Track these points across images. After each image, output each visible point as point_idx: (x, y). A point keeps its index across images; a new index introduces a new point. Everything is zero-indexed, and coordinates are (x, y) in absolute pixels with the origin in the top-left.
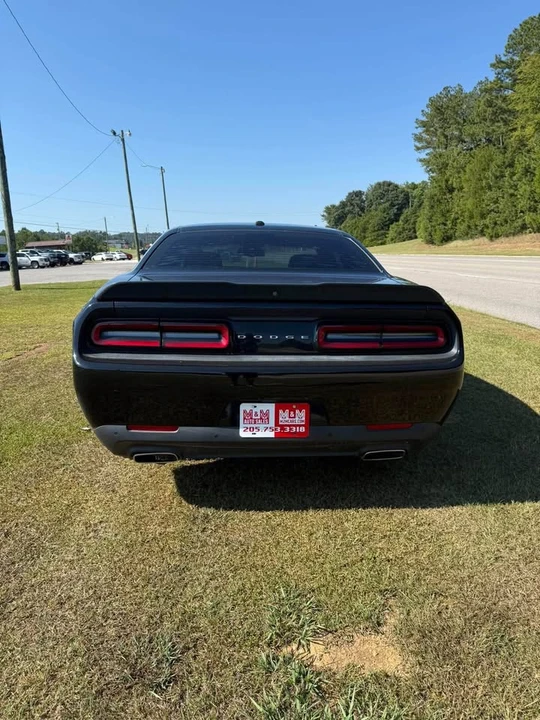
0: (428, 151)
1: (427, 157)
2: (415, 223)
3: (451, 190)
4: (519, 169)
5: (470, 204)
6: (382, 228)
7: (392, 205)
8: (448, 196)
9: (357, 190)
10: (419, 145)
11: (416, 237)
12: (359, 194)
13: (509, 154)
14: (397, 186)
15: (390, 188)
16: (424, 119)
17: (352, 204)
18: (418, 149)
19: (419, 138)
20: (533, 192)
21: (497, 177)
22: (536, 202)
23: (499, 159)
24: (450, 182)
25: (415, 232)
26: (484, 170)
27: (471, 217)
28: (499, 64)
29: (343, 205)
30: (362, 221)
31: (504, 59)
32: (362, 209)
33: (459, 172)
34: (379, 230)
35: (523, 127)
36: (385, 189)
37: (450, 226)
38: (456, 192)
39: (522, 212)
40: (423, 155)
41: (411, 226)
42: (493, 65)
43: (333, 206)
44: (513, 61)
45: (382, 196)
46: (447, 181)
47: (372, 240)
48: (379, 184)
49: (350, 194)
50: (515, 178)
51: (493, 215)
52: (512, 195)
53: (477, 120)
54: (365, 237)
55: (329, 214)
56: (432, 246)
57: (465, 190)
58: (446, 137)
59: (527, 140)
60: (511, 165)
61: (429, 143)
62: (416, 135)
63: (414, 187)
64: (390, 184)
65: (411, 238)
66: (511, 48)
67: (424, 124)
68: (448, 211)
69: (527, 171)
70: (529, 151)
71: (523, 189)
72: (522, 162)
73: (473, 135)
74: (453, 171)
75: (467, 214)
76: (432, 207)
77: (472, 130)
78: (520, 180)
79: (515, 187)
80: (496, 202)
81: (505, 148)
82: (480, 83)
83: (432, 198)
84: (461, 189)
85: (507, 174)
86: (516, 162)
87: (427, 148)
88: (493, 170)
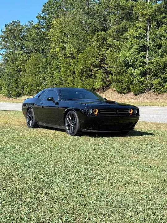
0: (5, 50)
1: (4, 53)
3: (20, 71)
4: (54, 66)
5: (30, 79)
8: (18, 74)
13: (48, 58)
16: (3, 34)
20: (61, 76)
21: (43, 68)
22: (62, 81)
23: (44, 60)
24: (19, 67)
26: (36, 64)
27: (32, 85)
28: (39, 17)
31: (42, 15)
33: (23, 63)
35: (54, 48)
37: (20, 89)
38: (22, 72)
39: (56, 84)
42: (37, 17)
44: (46, 18)
46: (17, 66)
50: (52, 69)
51: (43, 85)
52: (51, 77)
53: (30, 39)
56: (11, 99)
57: (28, 72)
58: (14, 45)
59: (57, 53)
60: (50, 63)
61: (5, 46)
66: (44, 11)
67: (2, 37)
68: (18, 82)
69: (57, 67)
70: (57, 58)
71: (56, 75)
72: (55, 63)
73: (29, 47)
74: (20, 62)
75: (29, 84)
76: (10, 79)
77: (29, 44)
78: (54, 70)
79: (53, 74)
80: (44, 79)
81: (46, 55)
82: (30, 22)
83: (9, 74)
84: (25, 71)
85: (48, 67)
86: (52, 62)
87: (3, 48)
88: (41, 64)
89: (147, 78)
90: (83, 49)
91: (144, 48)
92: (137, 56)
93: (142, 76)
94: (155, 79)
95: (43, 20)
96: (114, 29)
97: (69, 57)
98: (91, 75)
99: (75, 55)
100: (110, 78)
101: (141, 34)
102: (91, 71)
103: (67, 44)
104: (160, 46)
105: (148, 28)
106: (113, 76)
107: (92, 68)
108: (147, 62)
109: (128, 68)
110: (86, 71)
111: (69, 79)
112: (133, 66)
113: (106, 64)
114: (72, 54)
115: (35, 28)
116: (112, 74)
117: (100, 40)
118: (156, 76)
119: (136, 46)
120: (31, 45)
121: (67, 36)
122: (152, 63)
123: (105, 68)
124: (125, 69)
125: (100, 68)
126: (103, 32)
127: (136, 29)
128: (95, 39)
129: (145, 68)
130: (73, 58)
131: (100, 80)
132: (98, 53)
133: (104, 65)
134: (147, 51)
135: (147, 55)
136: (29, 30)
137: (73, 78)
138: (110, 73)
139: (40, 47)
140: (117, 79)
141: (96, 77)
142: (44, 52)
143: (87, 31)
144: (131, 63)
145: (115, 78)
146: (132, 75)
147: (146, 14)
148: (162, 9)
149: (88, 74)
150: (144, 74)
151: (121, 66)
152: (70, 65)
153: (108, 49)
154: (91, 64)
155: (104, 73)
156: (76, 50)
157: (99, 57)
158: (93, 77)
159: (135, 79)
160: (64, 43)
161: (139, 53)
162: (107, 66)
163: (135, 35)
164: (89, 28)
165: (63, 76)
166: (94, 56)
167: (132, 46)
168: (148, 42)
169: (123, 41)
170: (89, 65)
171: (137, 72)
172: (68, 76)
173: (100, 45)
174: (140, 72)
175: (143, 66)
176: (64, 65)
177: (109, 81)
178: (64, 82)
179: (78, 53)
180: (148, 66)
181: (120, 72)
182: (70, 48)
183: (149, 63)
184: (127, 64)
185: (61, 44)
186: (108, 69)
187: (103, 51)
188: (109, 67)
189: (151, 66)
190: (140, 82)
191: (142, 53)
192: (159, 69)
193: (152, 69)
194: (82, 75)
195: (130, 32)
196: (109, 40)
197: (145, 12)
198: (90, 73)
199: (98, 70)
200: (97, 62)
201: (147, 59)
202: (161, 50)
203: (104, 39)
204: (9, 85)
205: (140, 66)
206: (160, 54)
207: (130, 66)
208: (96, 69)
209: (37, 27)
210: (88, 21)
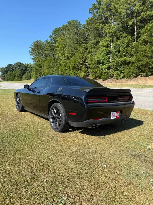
0: (33, 56)
1: (33, 57)
2: (30, 75)
3: (41, 67)
4: (59, 64)
5: (47, 71)
6: (20, 76)
7: (22, 69)
8: (40, 69)
9: (11, 64)
10: (31, 54)
11: (31, 79)
12: (11, 65)
13: (56, 60)
14: (23, 64)
15: (21, 64)
16: (32, 47)
17: (9, 68)
18: (31, 55)
19: (31, 52)
20: (62, 70)
21: (53, 65)
23: (53, 61)
24: (41, 65)
25: (31, 77)
26: (50, 63)
29: (6, 68)
30: (14, 73)
31: (52, 36)
32: (13, 70)
33: (43, 63)
34: (19, 76)
35: (59, 54)
36: (19, 65)
38: (42, 68)
40: (32, 57)
41: (29, 76)
42: (50, 37)
43: (3, 68)
44: (54, 37)
45: (19, 66)
46: (40, 65)
47: (18, 79)
48: (17, 63)
49: (8, 65)
50: (58, 66)
52: (57, 70)
53: (46, 50)
54: (15, 78)
55: (2, 70)
57: (45, 67)
58: (38, 53)
59: (60, 57)
60: (56, 62)
61: (34, 54)
62: (30, 51)
63: (28, 65)
64: (21, 63)
65: (29, 79)
66: (54, 34)
67: (32, 49)
68: (41, 73)
69: (60, 65)
70: (60, 60)
71: (60, 69)
72: (59, 62)
73: (45, 53)
74: (41, 62)
75: (46, 74)
76: (36, 71)
77: (45, 52)
78: (59, 66)
79: (58, 68)
80: (54, 71)
81: (54, 58)
82: (46, 41)
83: (36, 69)
84: (44, 67)
85: (56, 65)
86: (58, 62)
87: (33, 55)
88: (52, 63)
89: (111, 71)
90: (74, 54)
91: (109, 53)
92: (105, 57)
93: (108, 69)
94: (115, 71)
95: (53, 39)
96: (92, 42)
97: (67, 59)
98: (79, 69)
99: (70, 58)
100: (89, 71)
101: (108, 44)
102: (79, 67)
103: (65, 51)
104: (119, 52)
105: (112, 41)
106: (91, 70)
107: (79, 65)
108: (111, 61)
109: (99, 65)
110: (76, 67)
111: (67, 71)
112: (103, 63)
113: (87, 63)
114: (68, 57)
115: (49, 43)
116: (90, 69)
117: (84, 49)
118: (116, 69)
119: (105, 51)
120: (47, 53)
121: (65, 47)
122: (114, 61)
123: (86, 65)
124: (98, 65)
125: (84, 65)
126: (86, 44)
127: (105, 42)
128: (81, 48)
129: (109, 64)
130: (69, 59)
131: (84, 72)
132: (83, 56)
133: (86, 63)
134: (111, 54)
135: (111, 57)
136: (46, 45)
137: (69, 71)
138: (89, 68)
139: (51, 53)
140: (93, 71)
141: (81, 70)
142: (53, 57)
143: (76, 44)
144: (101, 62)
145: (92, 71)
146: (102, 69)
147: (111, 32)
148: (121, 29)
149: (77, 68)
150: (109, 68)
151: (96, 64)
152: (67, 63)
153: (88, 54)
154: (79, 63)
155: (86, 68)
156: (70, 55)
157: (83, 59)
158: (79, 70)
159: (103, 71)
160: (64, 50)
161: (106, 56)
162: (88, 64)
163: (104, 45)
164: (78, 42)
165: (63, 70)
166: (80, 58)
167: (102, 52)
168: (112, 49)
169: (97, 49)
170: (78, 63)
171: (105, 67)
172: (66, 70)
173: (83, 51)
174: (106, 67)
175: (109, 63)
176: (64, 63)
177: (88, 72)
178: (64, 73)
179: (72, 57)
180: (111, 63)
181: (95, 67)
182: (67, 54)
183: (112, 62)
184: (99, 62)
185: (62, 52)
186: (88, 66)
187: (86, 55)
188: (89, 64)
189: (113, 63)
190: (106, 73)
191: (108, 56)
192: (118, 65)
193: (114, 65)
194: (74, 69)
195: (101, 43)
196: (89, 49)
197: (110, 31)
198: (78, 68)
199: (82, 66)
200: (82, 62)
201: (111, 59)
202: (120, 54)
203: (86, 49)
204: (36, 74)
205: (107, 63)
206: (119, 56)
207: (101, 63)
208: (82, 65)
209: (50, 43)
210: (77, 38)
